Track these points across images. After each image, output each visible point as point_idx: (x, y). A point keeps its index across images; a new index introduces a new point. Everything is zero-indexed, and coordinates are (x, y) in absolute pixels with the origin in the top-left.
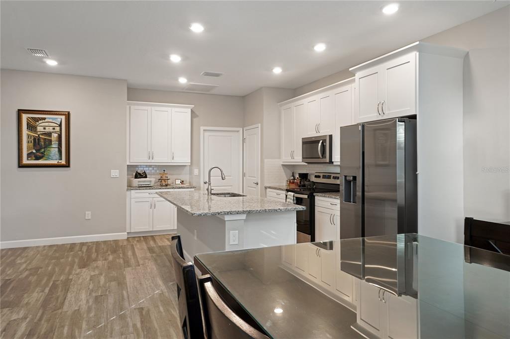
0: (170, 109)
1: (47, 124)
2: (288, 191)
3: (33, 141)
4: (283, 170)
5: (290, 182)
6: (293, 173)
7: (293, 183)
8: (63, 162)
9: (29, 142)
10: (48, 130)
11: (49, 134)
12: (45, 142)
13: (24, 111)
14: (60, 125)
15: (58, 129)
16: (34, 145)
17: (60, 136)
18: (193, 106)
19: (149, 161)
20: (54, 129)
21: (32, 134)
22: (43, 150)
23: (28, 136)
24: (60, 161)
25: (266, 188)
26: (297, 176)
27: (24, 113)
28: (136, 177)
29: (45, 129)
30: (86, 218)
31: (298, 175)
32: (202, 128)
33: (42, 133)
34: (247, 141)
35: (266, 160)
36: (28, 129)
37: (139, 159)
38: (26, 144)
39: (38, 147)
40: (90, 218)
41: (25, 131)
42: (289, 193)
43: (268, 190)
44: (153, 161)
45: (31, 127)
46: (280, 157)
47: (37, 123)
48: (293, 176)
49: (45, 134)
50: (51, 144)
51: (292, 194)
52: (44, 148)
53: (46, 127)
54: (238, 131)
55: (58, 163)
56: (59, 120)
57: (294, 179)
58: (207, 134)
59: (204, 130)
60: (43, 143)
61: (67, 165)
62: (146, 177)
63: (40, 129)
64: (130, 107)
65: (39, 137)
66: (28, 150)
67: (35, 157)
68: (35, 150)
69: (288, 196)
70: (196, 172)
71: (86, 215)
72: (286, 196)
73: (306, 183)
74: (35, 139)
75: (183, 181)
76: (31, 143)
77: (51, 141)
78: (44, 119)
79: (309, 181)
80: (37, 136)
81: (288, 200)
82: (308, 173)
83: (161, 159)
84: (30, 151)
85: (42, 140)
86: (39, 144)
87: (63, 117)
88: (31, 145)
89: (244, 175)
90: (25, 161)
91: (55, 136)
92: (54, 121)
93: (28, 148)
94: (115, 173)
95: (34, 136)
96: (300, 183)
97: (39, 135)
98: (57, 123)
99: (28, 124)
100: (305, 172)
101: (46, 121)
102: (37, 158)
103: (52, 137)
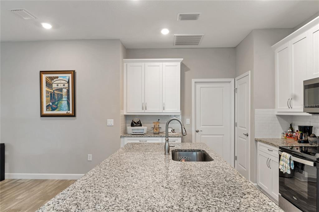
0: (161, 63)
1: (59, 82)
2: (283, 149)
3: (50, 96)
4: (278, 122)
5: (287, 135)
6: (291, 125)
7: (291, 136)
8: (71, 112)
9: (47, 97)
10: (61, 86)
11: (61, 90)
12: (58, 97)
13: (43, 72)
14: (68, 82)
15: (67, 85)
16: (51, 99)
17: (68, 91)
18: (183, 59)
19: (143, 111)
20: (64, 85)
21: (49, 90)
22: (57, 103)
23: (47, 92)
24: (68, 112)
25: (256, 141)
26: (296, 128)
27: (43, 74)
28: (132, 125)
29: (58, 85)
30: (88, 160)
31: (298, 127)
32: (193, 81)
33: (56, 89)
34: (238, 91)
35: (256, 110)
36: (46, 86)
37: (134, 109)
38: (46, 98)
39: (53, 101)
40: (91, 160)
41: (45, 88)
42: (283, 153)
43: (259, 143)
44: (146, 111)
45: (49, 85)
46: (274, 107)
47: (53, 81)
48: (291, 127)
49: (57, 90)
50: (62, 98)
51: (288, 155)
52: (58, 101)
53: (59, 84)
54: (230, 82)
55: (67, 113)
56: (68, 78)
57: (293, 131)
58: (198, 86)
59: (195, 82)
60: (57, 97)
61: (74, 115)
62: (141, 125)
63: (54, 86)
64: (127, 64)
65: (54, 92)
66: (46, 103)
67: (52, 108)
68: (52, 103)
69: (282, 157)
70: (188, 121)
71: (88, 158)
72: (280, 156)
73: (310, 139)
74: (51, 94)
75: (174, 130)
76: (49, 97)
77: (62, 95)
78: (57, 77)
79: (315, 136)
80: (53, 91)
81: (282, 163)
82: (311, 125)
83: (153, 109)
84: (48, 104)
85: (56, 95)
86: (54, 98)
87: (70, 75)
88: (49, 98)
89: (235, 125)
90: (45, 112)
91: (65, 91)
92: (64, 79)
93: (47, 102)
94: (111, 122)
95: (50, 92)
96: (301, 138)
97: (54, 91)
98: (66, 80)
99: (46, 82)
100: (307, 124)
101: (59, 79)
102: (53, 110)
103: (63, 92)
